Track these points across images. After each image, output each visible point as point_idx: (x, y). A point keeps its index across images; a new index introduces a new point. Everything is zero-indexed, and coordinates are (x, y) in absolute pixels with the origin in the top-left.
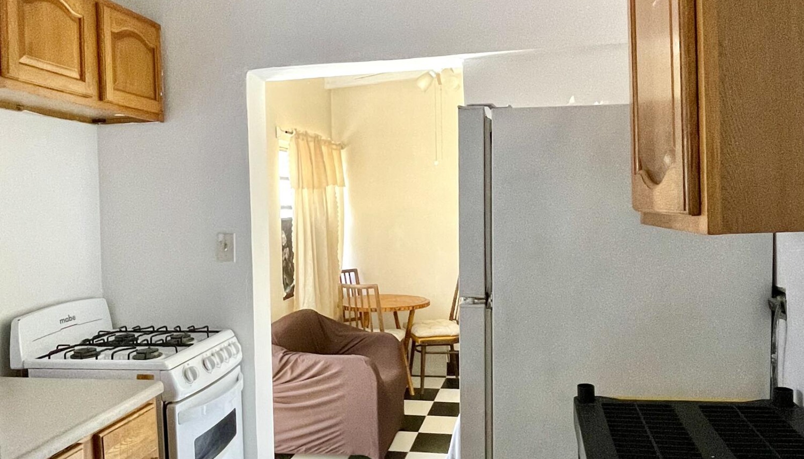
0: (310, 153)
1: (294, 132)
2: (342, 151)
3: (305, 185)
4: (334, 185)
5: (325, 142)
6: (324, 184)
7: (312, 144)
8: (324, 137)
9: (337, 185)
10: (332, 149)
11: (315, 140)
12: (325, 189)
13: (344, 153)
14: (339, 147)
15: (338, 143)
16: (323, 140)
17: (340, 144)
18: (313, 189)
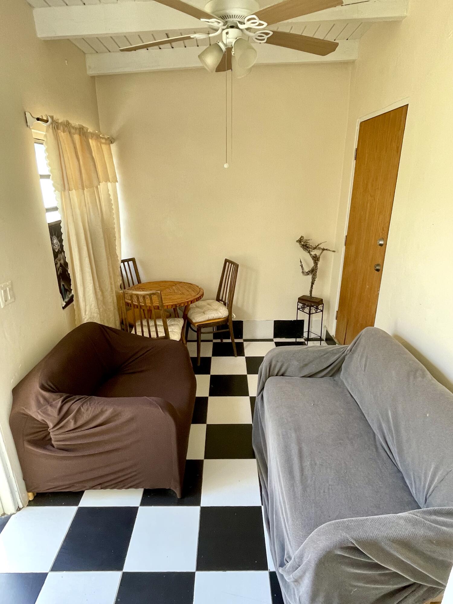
0: (75, 148)
1: (50, 120)
2: (111, 145)
3: (72, 186)
4: (106, 182)
5: (93, 135)
6: (95, 182)
7: (77, 137)
8: (90, 130)
9: (109, 181)
10: (101, 143)
11: (80, 131)
12: (97, 187)
13: (113, 147)
14: (108, 142)
15: (106, 137)
16: (90, 132)
17: (108, 138)
18: (83, 189)
